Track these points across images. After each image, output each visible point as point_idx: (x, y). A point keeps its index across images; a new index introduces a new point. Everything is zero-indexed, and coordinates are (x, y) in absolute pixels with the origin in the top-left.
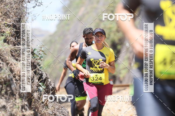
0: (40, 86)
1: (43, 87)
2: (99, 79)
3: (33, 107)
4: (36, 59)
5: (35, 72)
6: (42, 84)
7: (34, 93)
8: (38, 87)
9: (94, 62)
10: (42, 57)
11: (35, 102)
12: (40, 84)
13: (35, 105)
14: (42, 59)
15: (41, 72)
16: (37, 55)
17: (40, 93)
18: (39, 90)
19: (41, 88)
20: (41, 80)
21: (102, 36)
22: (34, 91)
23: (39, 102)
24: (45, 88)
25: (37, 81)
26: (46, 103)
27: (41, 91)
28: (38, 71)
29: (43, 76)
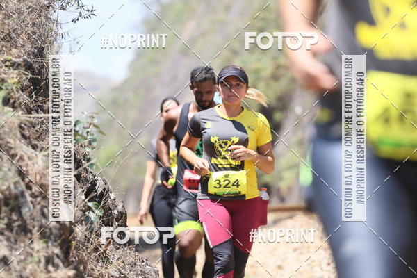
0: (90, 209)
1: (96, 211)
2: (233, 185)
3: (72, 261)
4: (81, 146)
5: (78, 177)
6: (95, 204)
7: (75, 226)
8: (84, 212)
10: (94, 140)
11: (77, 249)
12: (90, 204)
13: (78, 256)
14: (94, 144)
15: (91, 177)
16: (82, 136)
17: (90, 227)
18: (88, 218)
19: (91, 215)
20: (93, 194)
21: (238, 85)
22: (77, 223)
23: (87, 248)
24: (101, 215)
25: (83, 197)
26: (105, 251)
27: (92, 223)
28: (84, 174)
29: (96, 185)
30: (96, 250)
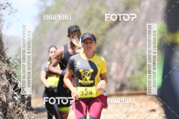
0: (15, 95)
1: (18, 96)
2: (89, 94)
3: (8, 118)
4: (12, 68)
5: (10, 81)
6: (18, 93)
7: (9, 103)
8: (13, 96)
9: (84, 74)
10: (17, 66)
11: (10, 112)
12: (15, 93)
13: (10, 116)
14: (17, 68)
15: (16, 81)
16: (12, 64)
17: (15, 103)
18: (14, 99)
19: (16, 98)
20: (17, 89)
21: (91, 42)
22: (10, 101)
23: (14, 112)
24: (20, 98)
25: (12, 90)
26: (22, 113)
27: (16, 101)
28: (13, 80)
29: (18, 85)
30: (18, 113)
